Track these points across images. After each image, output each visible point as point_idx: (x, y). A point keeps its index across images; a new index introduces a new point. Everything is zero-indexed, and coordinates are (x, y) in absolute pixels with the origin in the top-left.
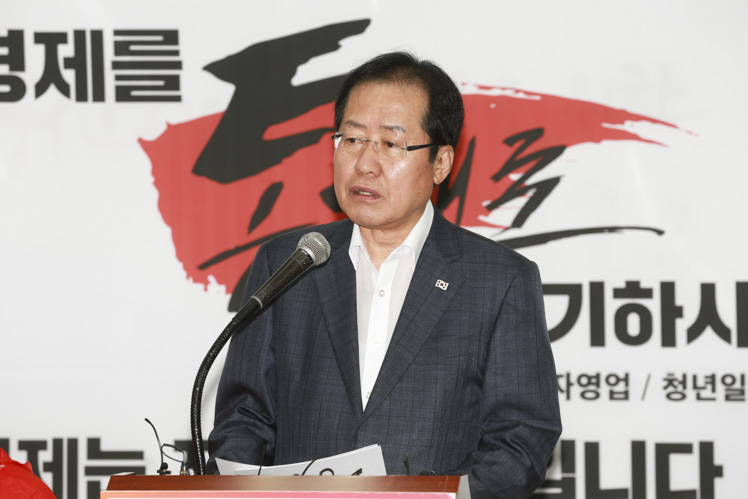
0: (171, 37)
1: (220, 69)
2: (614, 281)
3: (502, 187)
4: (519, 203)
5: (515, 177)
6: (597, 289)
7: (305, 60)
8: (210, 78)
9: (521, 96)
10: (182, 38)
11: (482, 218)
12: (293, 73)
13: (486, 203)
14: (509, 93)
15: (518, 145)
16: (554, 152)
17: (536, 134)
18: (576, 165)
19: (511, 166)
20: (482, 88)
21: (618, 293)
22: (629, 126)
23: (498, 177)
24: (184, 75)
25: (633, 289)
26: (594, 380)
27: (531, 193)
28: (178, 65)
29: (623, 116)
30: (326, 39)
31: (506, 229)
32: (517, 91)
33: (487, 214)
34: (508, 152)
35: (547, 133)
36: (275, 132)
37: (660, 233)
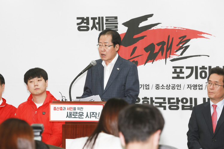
0: (116, 18)
1: (125, 24)
2: (200, 66)
3: (178, 47)
4: (182, 50)
5: (181, 45)
6: (196, 67)
7: (141, 22)
8: (123, 26)
9: (182, 29)
10: (118, 18)
11: (174, 53)
12: (139, 25)
13: (175, 51)
14: (180, 28)
15: (181, 39)
16: (189, 40)
17: (185, 37)
18: (193, 43)
19: (180, 43)
20: (175, 27)
21: (200, 68)
22: (203, 35)
23: (177, 45)
24: (118, 25)
25: (203, 68)
26: (196, 86)
27: (184, 48)
28: (117, 24)
29: (202, 33)
30: (145, 18)
31: (179, 56)
32: (181, 28)
33: (175, 53)
34: (180, 40)
35: (187, 37)
36: (136, 37)
37: (209, 56)
